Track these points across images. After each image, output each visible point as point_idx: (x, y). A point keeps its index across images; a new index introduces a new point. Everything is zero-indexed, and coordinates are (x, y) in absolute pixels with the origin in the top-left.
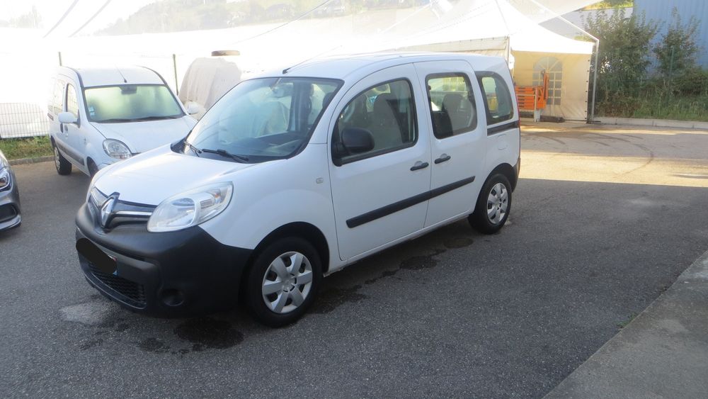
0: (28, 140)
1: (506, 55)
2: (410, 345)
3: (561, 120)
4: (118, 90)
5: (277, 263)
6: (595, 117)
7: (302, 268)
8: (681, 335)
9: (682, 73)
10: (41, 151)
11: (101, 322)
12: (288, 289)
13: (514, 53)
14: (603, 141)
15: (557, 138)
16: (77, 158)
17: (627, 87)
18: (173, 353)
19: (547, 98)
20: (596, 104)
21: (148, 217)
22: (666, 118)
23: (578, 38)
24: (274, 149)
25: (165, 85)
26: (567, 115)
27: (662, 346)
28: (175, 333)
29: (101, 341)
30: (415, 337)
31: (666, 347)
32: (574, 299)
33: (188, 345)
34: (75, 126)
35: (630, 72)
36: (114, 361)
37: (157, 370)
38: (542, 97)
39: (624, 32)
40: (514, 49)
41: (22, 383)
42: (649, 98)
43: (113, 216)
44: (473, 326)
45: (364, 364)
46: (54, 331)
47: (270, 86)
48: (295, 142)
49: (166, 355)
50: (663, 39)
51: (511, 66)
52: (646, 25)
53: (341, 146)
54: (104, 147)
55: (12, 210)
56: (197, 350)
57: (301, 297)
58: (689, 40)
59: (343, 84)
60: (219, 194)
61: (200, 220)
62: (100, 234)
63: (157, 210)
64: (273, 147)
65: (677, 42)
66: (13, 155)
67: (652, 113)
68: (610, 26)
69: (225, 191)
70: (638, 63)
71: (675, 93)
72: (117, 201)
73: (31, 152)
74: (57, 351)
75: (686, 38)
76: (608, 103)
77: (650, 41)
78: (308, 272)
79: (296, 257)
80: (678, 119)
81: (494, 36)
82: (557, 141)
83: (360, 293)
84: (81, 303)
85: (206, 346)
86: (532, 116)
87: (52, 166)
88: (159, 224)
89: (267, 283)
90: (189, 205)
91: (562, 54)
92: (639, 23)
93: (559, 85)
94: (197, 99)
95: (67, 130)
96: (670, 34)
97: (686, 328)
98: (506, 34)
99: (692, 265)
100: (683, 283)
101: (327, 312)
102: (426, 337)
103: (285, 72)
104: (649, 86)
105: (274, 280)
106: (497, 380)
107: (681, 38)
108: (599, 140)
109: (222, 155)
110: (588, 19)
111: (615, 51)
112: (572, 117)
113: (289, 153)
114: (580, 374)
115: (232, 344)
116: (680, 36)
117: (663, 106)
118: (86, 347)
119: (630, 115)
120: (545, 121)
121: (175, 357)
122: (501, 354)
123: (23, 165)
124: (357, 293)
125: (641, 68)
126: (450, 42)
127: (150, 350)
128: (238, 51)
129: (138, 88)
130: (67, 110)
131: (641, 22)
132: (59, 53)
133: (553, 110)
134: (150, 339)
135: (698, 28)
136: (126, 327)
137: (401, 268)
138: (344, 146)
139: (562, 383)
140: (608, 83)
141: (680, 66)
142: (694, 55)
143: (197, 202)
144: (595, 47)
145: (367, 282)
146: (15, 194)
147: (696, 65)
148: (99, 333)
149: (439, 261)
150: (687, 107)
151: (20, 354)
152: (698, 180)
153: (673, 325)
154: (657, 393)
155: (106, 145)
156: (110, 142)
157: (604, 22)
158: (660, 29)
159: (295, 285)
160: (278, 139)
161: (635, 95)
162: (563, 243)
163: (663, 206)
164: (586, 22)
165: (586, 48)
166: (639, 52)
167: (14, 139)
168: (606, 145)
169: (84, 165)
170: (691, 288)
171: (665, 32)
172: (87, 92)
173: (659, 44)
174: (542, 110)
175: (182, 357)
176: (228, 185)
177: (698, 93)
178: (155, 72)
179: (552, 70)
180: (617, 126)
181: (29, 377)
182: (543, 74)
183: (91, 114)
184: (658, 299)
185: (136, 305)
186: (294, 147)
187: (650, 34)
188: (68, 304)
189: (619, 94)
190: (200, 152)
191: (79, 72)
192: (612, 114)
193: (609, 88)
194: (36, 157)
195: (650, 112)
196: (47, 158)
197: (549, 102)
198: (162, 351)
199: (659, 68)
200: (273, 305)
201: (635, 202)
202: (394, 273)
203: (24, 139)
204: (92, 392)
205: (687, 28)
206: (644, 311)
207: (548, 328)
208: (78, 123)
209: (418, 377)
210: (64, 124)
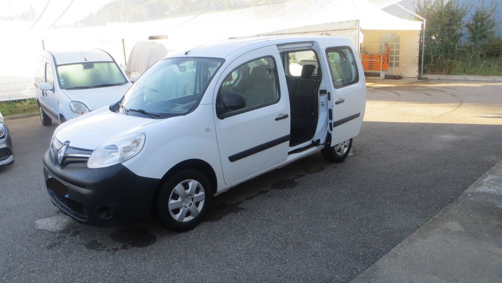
0: (23, 102)
1: (357, 33)
2: (270, 242)
3: (400, 78)
4: (81, 66)
5: (179, 188)
6: (423, 75)
7: (197, 190)
8: (459, 233)
9: (486, 41)
10: (31, 109)
11: (62, 229)
12: (188, 205)
13: (364, 31)
14: (428, 92)
15: (396, 91)
16: (53, 114)
17: (447, 52)
18: (108, 251)
19: (389, 62)
20: (424, 65)
21: (88, 158)
22: (474, 74)
23: (410, 19)
24: (179, 108)
25: (114, 62)
26: (404, 74)
27: (444, 241)
28: (111, 237)
29: (60, 243)
30: (274, 238)
31: (447, 242)
32: (390, 208)
33: (119, 245)
34: (52, 92)
35: (449, 42)
36: (67, 257)
37: (96, 262)
38: (386, 62)
39: (444, 13)
40: (363, 28)
41: (4, 273)
42: (462, 60)
43: (65, 157)
44: (316, 229)
45: (237, 257)
46: (29, 236)
47: (176, 64)
48: (191, 103)
49: (103, 252)
50: (472, 17)
51: (361, 41)
52: (460, 7)
53: (223, 106)
54: (70, 107)
55: (6, 152)
56: (124, 249)
57: (197, 211)
58: (491, 18)
59: (224, 62)
60: (135, 141)
61: (122, 160)
62: (58, 169)
63: (93, 153)
64: (178, 107)
65: (482, 20)
66: (12, 112)
67: (465, 71)
68: (434, 9)
69: (140, 139)
70: (454, 35)
71: (482, 56)
72: (68, 147)
73: (25, 110)
74: (30, 250)
75: (489, 16)
76: (433, 65)
77: (463, 19)
78: (201, 193)
79: (192, 184)
80: (483, 75)
81: (349, 20)
82: (395, 93)
83: (241, 207)
84: (49, 217)
85: (130, 245)
86: (379, 75)
87: (39, 119)
88: (95, 163)
89: (172, 202)
90: (114, 149)
91: (399, 31)
92: (454, 7)
93: (398, 53)
94: (138, 70)
95: (46, 95)
96: (477, 14)
97: (463, 228)
98: (357, 18)
99: (475, 183)
100: (467, 195)
101: (216, 220)
102: (282, 237)
103: (186, 53)
104: (463, 52)
105: (177, 199)
106: (328, 267)
107: (485, 16)
108: (425, 92)
109: (142, 113)
110: (418, 4)
111: (437, 27)
112: (408, 76)
113: (186, 111)
114: (383, 262)
115: (148, 244)
116: (484, 15)
117: (473, 65)
118: (50, 247)
119: (449, 73)
120: (388, 79)
121: (109, 253)
122: (333, 248)
123: (19, 120)
124: (239, 206)
125: (456, 38)
126: (318, 25)
127: (93, 249)
128: (166, 36)
129: (95, 64)
130: (46, 82)
131: (456, 6)
132: (43, 40)
133: (394, 71)
134: (93, 241)
135: (497, 9)
136: (78, 233)
137: (271, 188)
138: (225, 106)
139: (369, 269)
140: (433, 50)
141: (484, 37)
142: (494, 29)
143: (120, 148)
144: (422, 25)
145: (246, 199)
146: (9, 141)
147: (496, 36)
148: (59, 237)
149: (299, 183)
150: (490, 66)
151: (4, 253)
152: (492, 119)
153: (454, 226)
154: (434, 275)
155: (71, 104)
156: (75, 103)
157: (429, 7)
158: (469, 10)
159: (192, 202)
160: (182, 101)
161: (452, 59)
162: (388, 168)
163: (464, 139)
164: (416, 7)
165: (416, 26)
166: (455, 27)
167: (13, 101)
168: (429, 95)
169: (58, 119)
170: (472, 199)
171: (473, 12)
172: (59, 68)
173: (470, 21)
174: (386, 71)
175: (113, 253)
176: (142, 135)
177: (497, 56)
178: (108, 53)
179: (392, 42)
180: (439, 81)
181: (9, 268)
182: (386, 45)
183: (62, 84)
184: (447, 207)
185: (82, 218)
186: (190, 107)
187: (462, 14)
188: (40, 218)
189: (441, 58)
190: (128, 111)
191: (54, 54)
192: (436, 72)
193: (433, 54)
194: (28, 113)
195: (463, 70)
196: (36, 114)
197: (391, 65)
198: (100, 250)
199: (469, 38)
200: (177, 217)
201: (444, 137)
202: (266, 192)
203: (20, 101)
204: (50, 278)
205: (489, 9)
206: (436, 216)
207: (368, 229)
208: (53, 90)
209: (273, 265)
210: (44, 91)
